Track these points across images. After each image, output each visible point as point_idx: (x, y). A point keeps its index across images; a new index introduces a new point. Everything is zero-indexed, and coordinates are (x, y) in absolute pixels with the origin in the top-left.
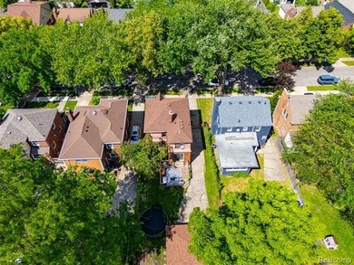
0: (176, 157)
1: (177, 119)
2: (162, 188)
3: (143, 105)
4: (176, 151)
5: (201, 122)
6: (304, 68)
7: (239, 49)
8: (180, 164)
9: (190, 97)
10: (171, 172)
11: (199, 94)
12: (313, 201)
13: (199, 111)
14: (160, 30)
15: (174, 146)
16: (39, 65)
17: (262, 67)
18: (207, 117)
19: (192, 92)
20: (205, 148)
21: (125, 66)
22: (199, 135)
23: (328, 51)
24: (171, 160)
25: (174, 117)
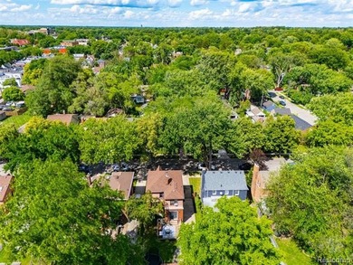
0: (170, 215)
1: (172, 183)
2: (158, 241)
3: (145, 182)
4: (171, 208)
5: (192, 192)
6: (276, 159)
7: (217, 135)
8: (174, 221)
9: (184, 177)
10: (167, 228)
11: (191, 175)
12: (288, 251)
13: (191, 186)
14: (161, 124)
15: (169, 202)
16: (69, 147)
17: (236, 150)
18: (198, 190)
19: (185, 173)
20: (195, 212)
21: (135, 145)
22: (191, 202)
23: (290, 144)
24: (166, 218)
25: (170, 181)
